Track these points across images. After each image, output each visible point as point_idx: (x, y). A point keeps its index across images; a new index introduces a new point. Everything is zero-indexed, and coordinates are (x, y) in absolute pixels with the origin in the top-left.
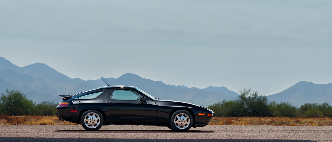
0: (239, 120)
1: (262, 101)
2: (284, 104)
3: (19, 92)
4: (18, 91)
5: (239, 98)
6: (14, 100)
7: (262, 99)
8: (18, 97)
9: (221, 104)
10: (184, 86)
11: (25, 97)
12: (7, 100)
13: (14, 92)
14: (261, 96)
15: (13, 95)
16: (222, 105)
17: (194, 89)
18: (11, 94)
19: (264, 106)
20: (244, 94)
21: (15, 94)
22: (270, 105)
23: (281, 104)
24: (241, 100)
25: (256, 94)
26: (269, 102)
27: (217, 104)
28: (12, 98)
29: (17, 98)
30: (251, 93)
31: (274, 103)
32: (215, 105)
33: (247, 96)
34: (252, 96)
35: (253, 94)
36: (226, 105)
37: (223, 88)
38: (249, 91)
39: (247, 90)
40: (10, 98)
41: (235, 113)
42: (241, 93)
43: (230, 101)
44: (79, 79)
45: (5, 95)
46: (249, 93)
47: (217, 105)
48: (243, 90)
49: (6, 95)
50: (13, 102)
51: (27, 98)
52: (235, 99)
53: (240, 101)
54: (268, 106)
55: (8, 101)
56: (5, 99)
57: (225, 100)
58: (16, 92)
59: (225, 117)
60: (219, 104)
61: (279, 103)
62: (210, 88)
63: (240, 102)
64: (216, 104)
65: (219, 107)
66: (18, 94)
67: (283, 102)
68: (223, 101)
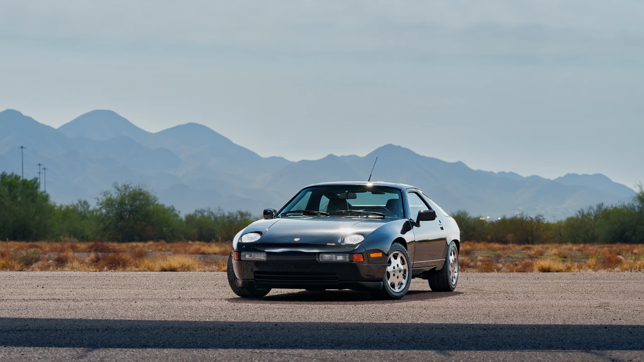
0: (635, 254)
3: (141, 189)
4: (139, 187)
5: (636, 201)
6: (131, 206)
8: (139, 200)
9: (594, 213)
10: (511, 173)
11: (155, 199)
12: (116, 206)
13: (131, 189)
15: (129, 195)
16: (595, 217)
17: (535, 180)
18: (124, 194)
21: (135, 194)
24: (640, 206)
27: (585, 212)
28: (127, 202)
29: (138, 202)
32: (580, 217)
36: (605, 214)
37: (599, 176)
40: (122, 203)
41: (627, 234)
42: (639, 188)
43: (614, 206)
44: (281, 159)
45: (111, 195)
47: (586, 216)
49: (115, 195)
50: (130, 212)
51: (160, 201)
52: (626, 204)
53: (638, 207)
55: (117, 209)
56: (112, 204)
57: (602, 204)
58: (136, 189)
59: (603, 243)
60: (589, 214)
62: (569, 176)
63: (637, 209)
64: (583, 215)
65: (590, 219)
66: (141, 194)
68: (600, 207)
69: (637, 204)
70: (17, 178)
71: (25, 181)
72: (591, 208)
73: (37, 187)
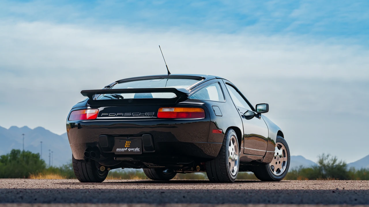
1: (341, 166)
2: (364, 170)
5: (318, 163)
7: (342, 164)
9: (298, 170)
14: (340, 161)
16: (299, 172)
19: (344, 172)
20: (322, 159)
22: (350, 172)
23: (362, 170)
25: (335, 159)
26: (348, 169)
30: (330, 158)
31: (354, 170)
33: (326, 162)
34: (331, 162)
35: (332, 160)
36: (304, 171)
38: (328, 156)
39: (326, 155)
42: (319, 158)
46: (327, 159)
48: (321, 155)
54: (347, 172)
60: (296, 171)
61: (360, 169)
63: (318, 167)
64: (293, 171)
67: (364, 168)
68: (301, 166)
69: (319, 165)
70: (30, 153)
71: (33, 154)
72: (297, 167)
73: (39, 157)
